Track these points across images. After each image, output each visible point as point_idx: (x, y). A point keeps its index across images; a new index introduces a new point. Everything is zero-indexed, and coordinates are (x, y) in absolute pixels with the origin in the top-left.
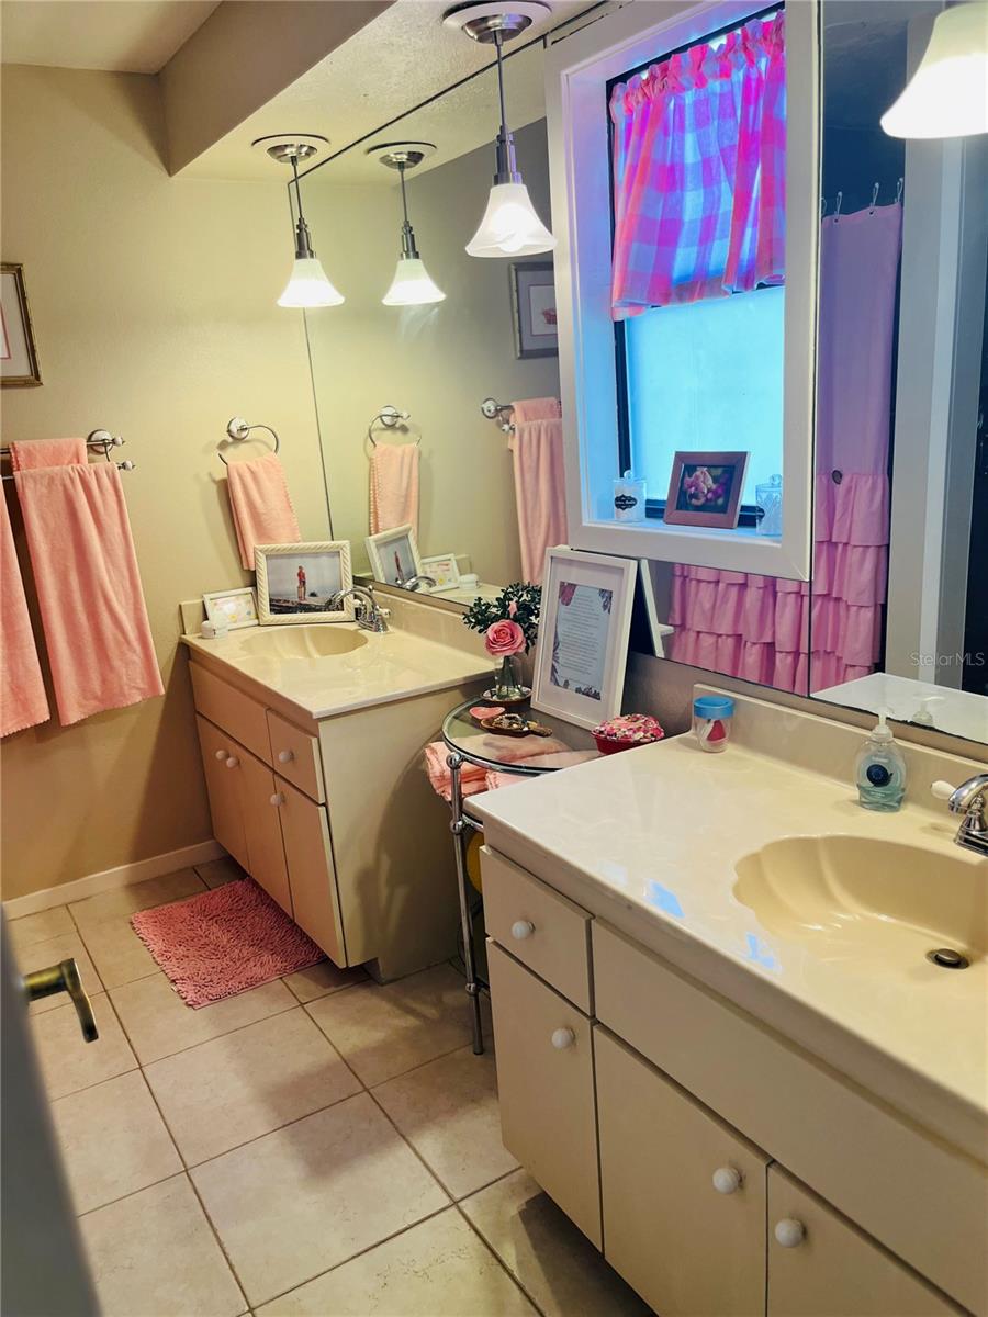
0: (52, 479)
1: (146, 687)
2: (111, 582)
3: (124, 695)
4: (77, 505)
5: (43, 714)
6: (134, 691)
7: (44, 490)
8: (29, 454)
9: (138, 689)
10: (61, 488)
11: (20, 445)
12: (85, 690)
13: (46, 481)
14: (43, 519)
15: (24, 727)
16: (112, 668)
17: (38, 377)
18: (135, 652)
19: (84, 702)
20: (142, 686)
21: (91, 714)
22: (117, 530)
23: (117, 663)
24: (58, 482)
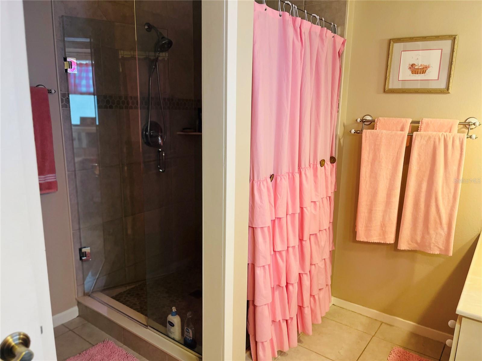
0: (430, 138)
1: (443, 249)
2: (443, 192)
3: (430, 248)
4: (437, 152)
5: (391, 239)
6: (436, 248)
7: (425, 143)
8: (428, 124)
9: (439, 248)
10: (432, 142)
11: (425, 120)
12: (413, 238)
13: (426, 139)
14: (419, 155)
15: (381, 242)
16: (428, 233)
17: (448, 89)
18: (443, 229)
19: (410, 243)
20: (441, 247)
21: (413, 249)
22: (455, 168)
23: (432, 232)
24: (432, 140)
